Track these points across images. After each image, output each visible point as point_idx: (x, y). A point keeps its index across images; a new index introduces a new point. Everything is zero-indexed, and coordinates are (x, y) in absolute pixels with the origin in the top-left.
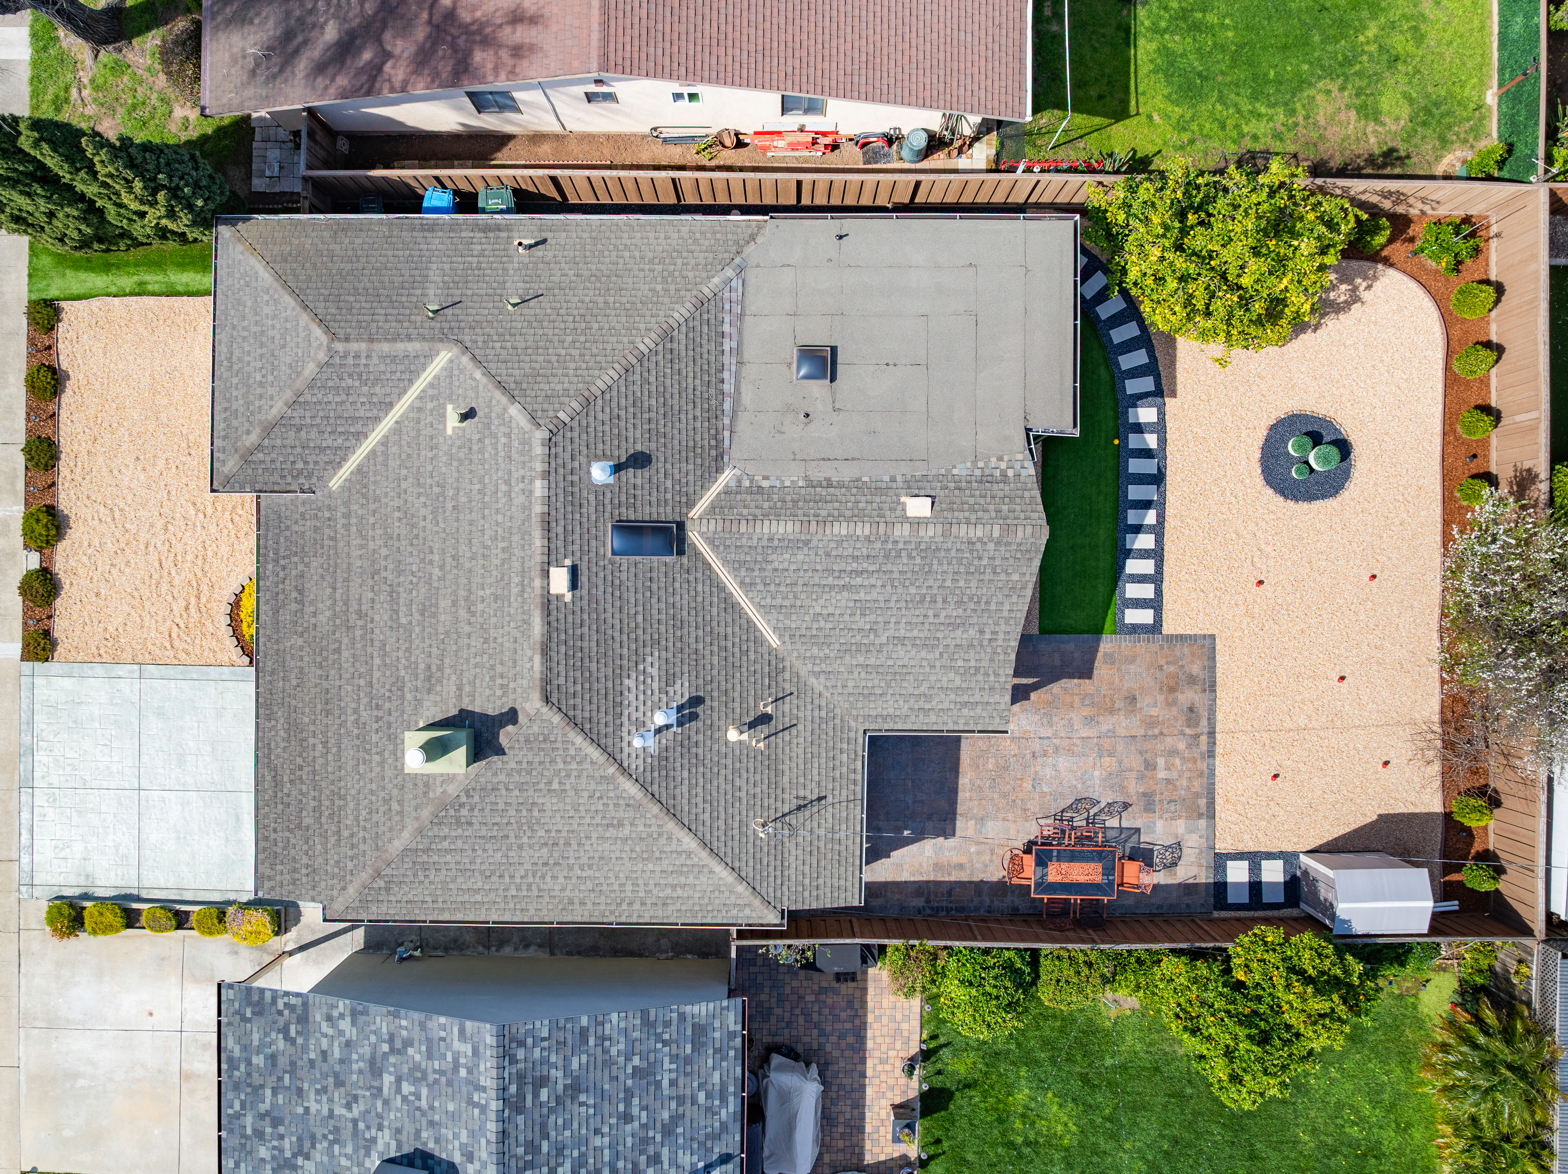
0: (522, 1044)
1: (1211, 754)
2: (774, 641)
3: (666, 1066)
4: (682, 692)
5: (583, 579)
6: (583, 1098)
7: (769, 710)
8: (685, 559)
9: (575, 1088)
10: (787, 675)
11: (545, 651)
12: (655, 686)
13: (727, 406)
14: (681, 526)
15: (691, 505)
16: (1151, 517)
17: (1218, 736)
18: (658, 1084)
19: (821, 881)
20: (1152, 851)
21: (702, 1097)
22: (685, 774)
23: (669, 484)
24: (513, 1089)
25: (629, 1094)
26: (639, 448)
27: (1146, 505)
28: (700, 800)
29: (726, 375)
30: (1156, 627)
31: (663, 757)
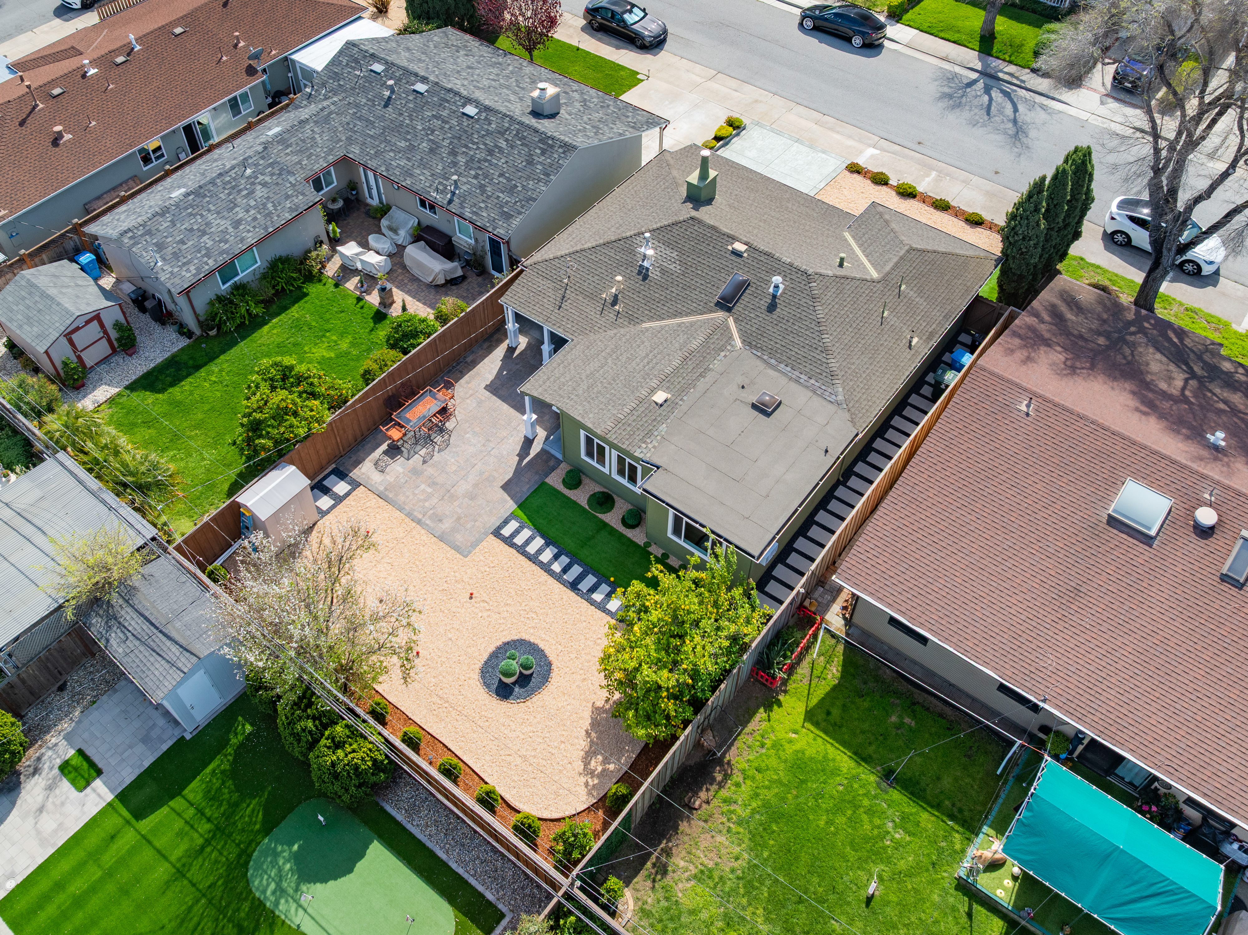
0: (564, 153)
1: (409, 515)
2: (645, 325)
3: (507, 198)
4: (654, 274)
5: (733, 258)
6: (524, 164)
7: (617, 307)
8: (712, 305)
9: (530, 162)
10: (626, 323)
11: (713, 228)
12: (665, 264)
13: (773, 361)
14: (729, 310)
15: (736, 320)
16: (557, 567)
17: (414, 524)
18: (503, 192)
19: (525, 289)
20: (392, 459)
21: (482, 205)
22: (618, 258)
23: (752, 315)
24: (550, 142)
25: (509, 180)
26: (778, 310)
27: (565, 570)
28: (602, 258)
29: (789, 369)
30: (497, 533)
31: (632, 252)
